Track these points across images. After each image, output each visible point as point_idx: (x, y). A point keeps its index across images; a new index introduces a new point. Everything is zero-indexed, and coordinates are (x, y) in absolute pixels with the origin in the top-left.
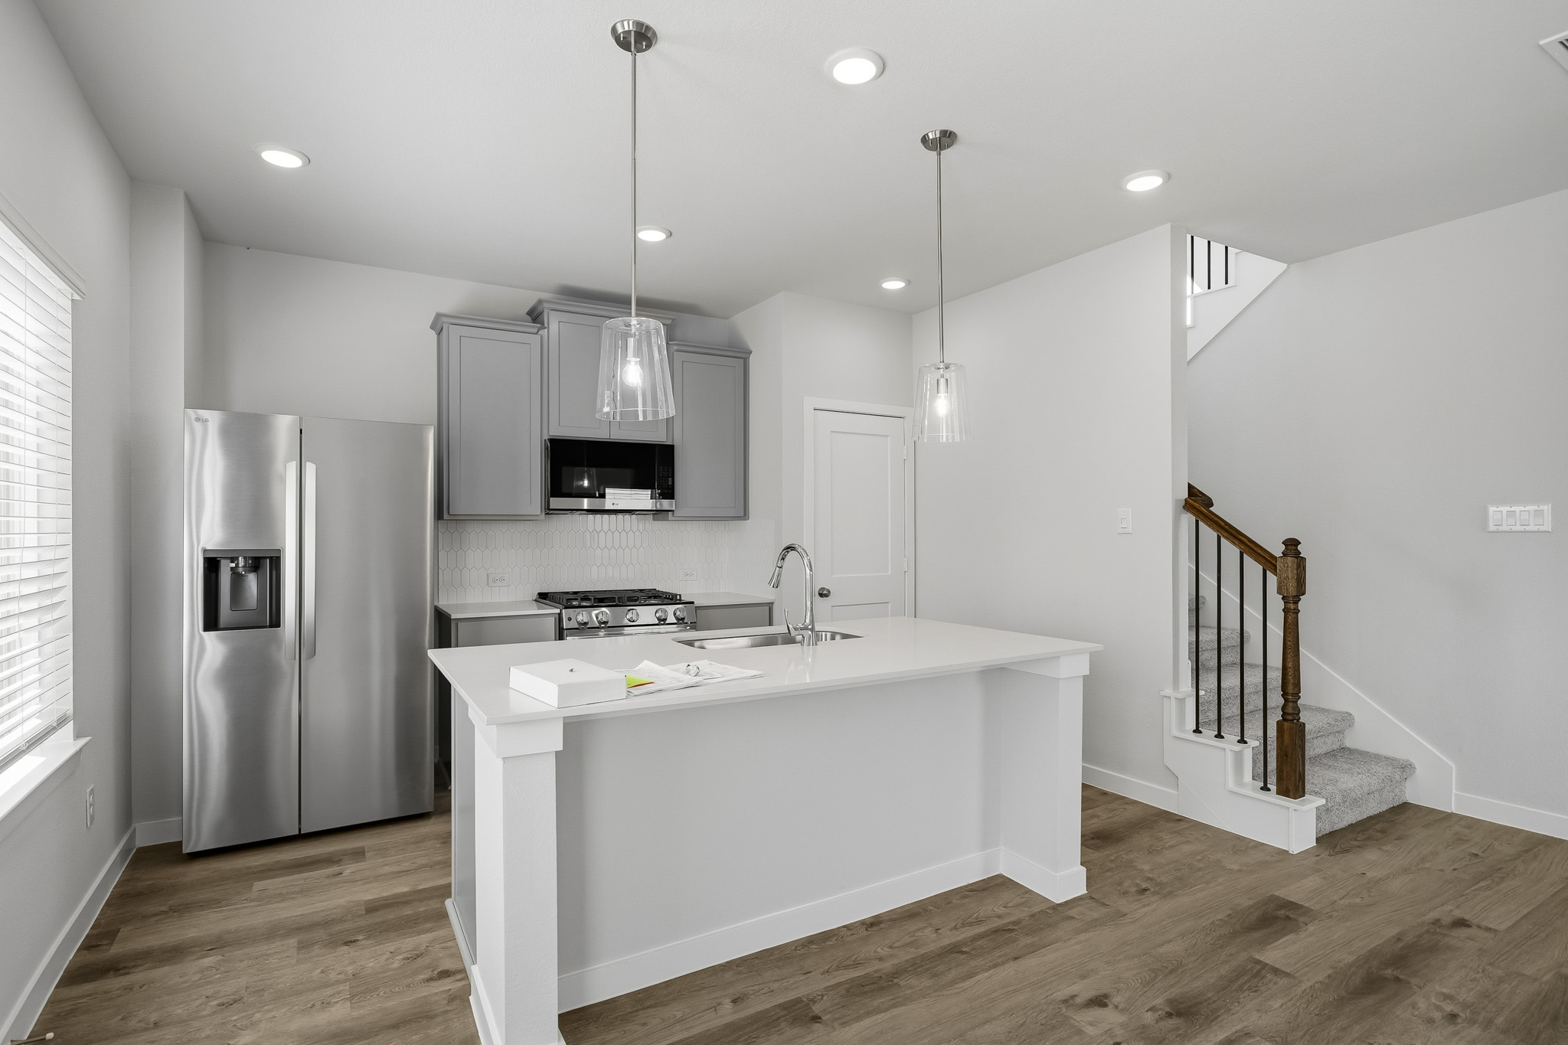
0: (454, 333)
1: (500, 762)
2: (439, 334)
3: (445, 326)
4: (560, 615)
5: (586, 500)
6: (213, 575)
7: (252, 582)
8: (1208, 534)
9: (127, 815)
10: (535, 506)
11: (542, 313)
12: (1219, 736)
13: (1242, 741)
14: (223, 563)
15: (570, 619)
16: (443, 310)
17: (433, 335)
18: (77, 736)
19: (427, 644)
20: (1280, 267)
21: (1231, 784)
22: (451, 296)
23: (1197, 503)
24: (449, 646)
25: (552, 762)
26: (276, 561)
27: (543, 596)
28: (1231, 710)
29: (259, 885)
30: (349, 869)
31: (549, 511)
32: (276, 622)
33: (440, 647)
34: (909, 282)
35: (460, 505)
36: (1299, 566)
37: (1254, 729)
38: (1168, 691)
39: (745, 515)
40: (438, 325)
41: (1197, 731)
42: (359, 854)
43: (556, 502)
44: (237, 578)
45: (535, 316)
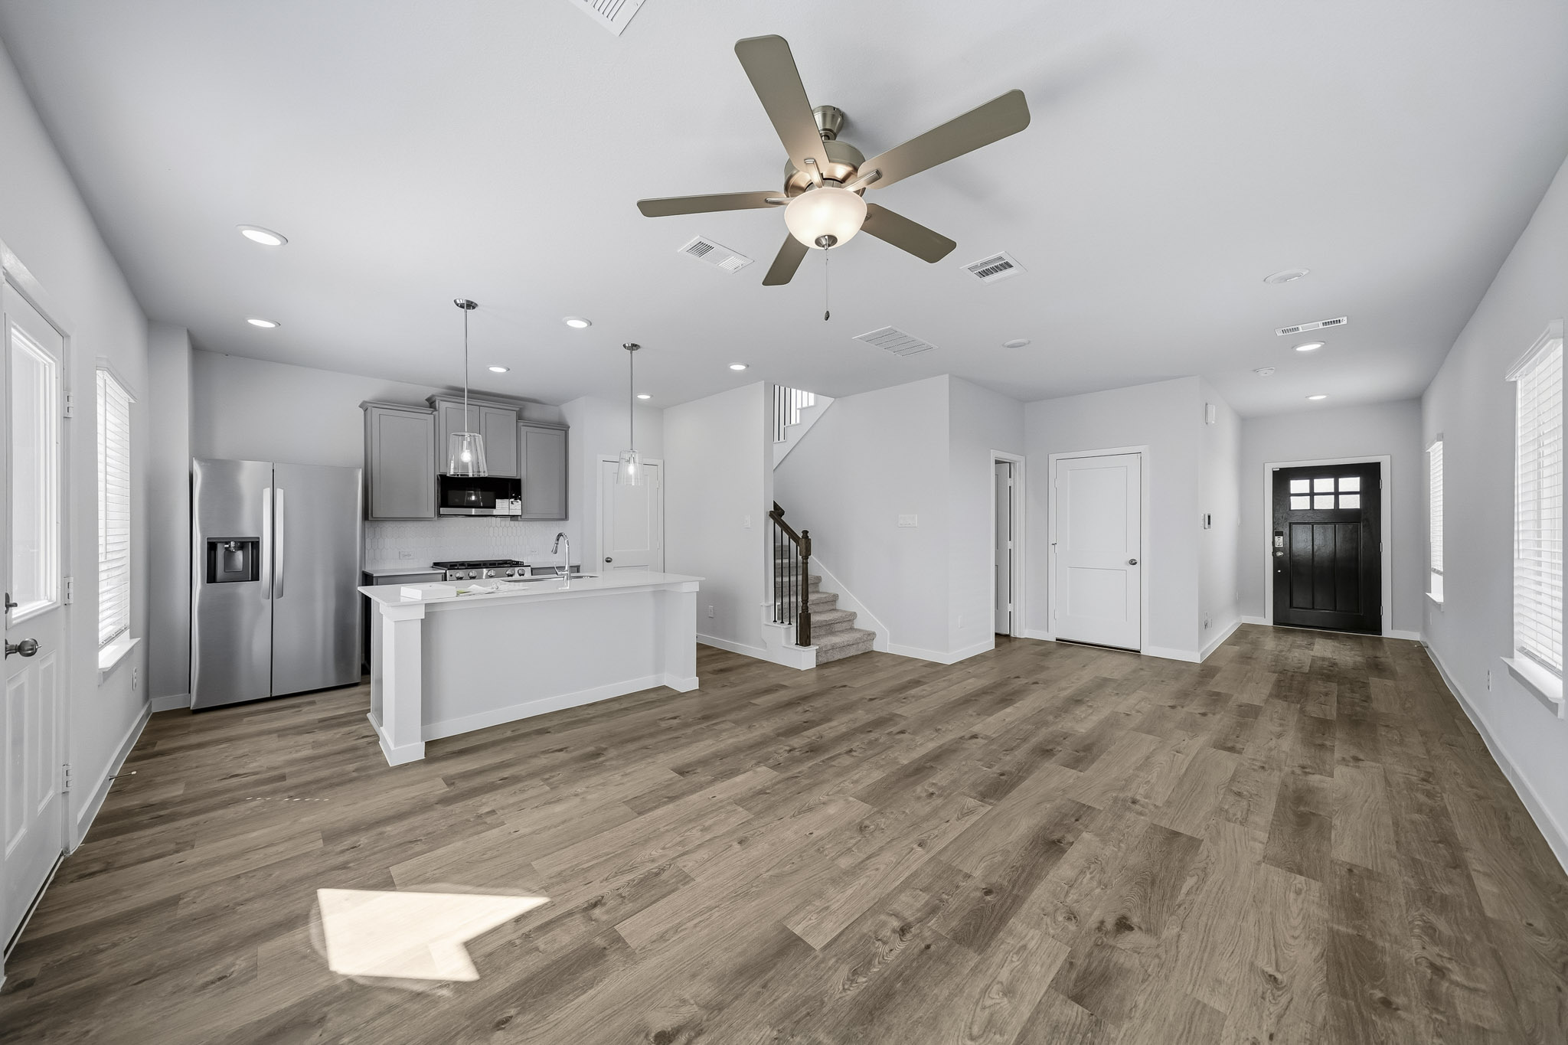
0: (376, 412)
1: (393, 623)
2: (365, 410)
3: (369, 408)
4: (445, 574)
5: (473, 510)
6: (213, 552)
7: (239, 556)
8: (778, 529)
9: (147, 696)
10: (431, 511)
11: (435, 401)
12: (782, 622)
13: (790, 624)
14: (220, 546)
15: (451, 576)
16: (367, 399)
17: (362, 411)
18: (132, 637)
19: (357, 583)
20: (830, 400)
21: (784, 643)
22: (372, 389)
23: (777, 513)
24: (372, 585)
25: (419, 624)
26: (256, 544)
27: (436, 565)
28: (786, 612)
29: (246, 720)
30: (305, 709)
31: (439, 515)
32: (256, 577)
33: (366, 585)
34: (652, 396)
35: (378, 511)
36: (806, 543)
37: (793, 621)
38: (763, 603)
39: (566, 518)
40: (364, 406)
41: (775, 621)
42: (313, 703)
43: (443, 510)
44: (229, 553)
45: (431, 403)
